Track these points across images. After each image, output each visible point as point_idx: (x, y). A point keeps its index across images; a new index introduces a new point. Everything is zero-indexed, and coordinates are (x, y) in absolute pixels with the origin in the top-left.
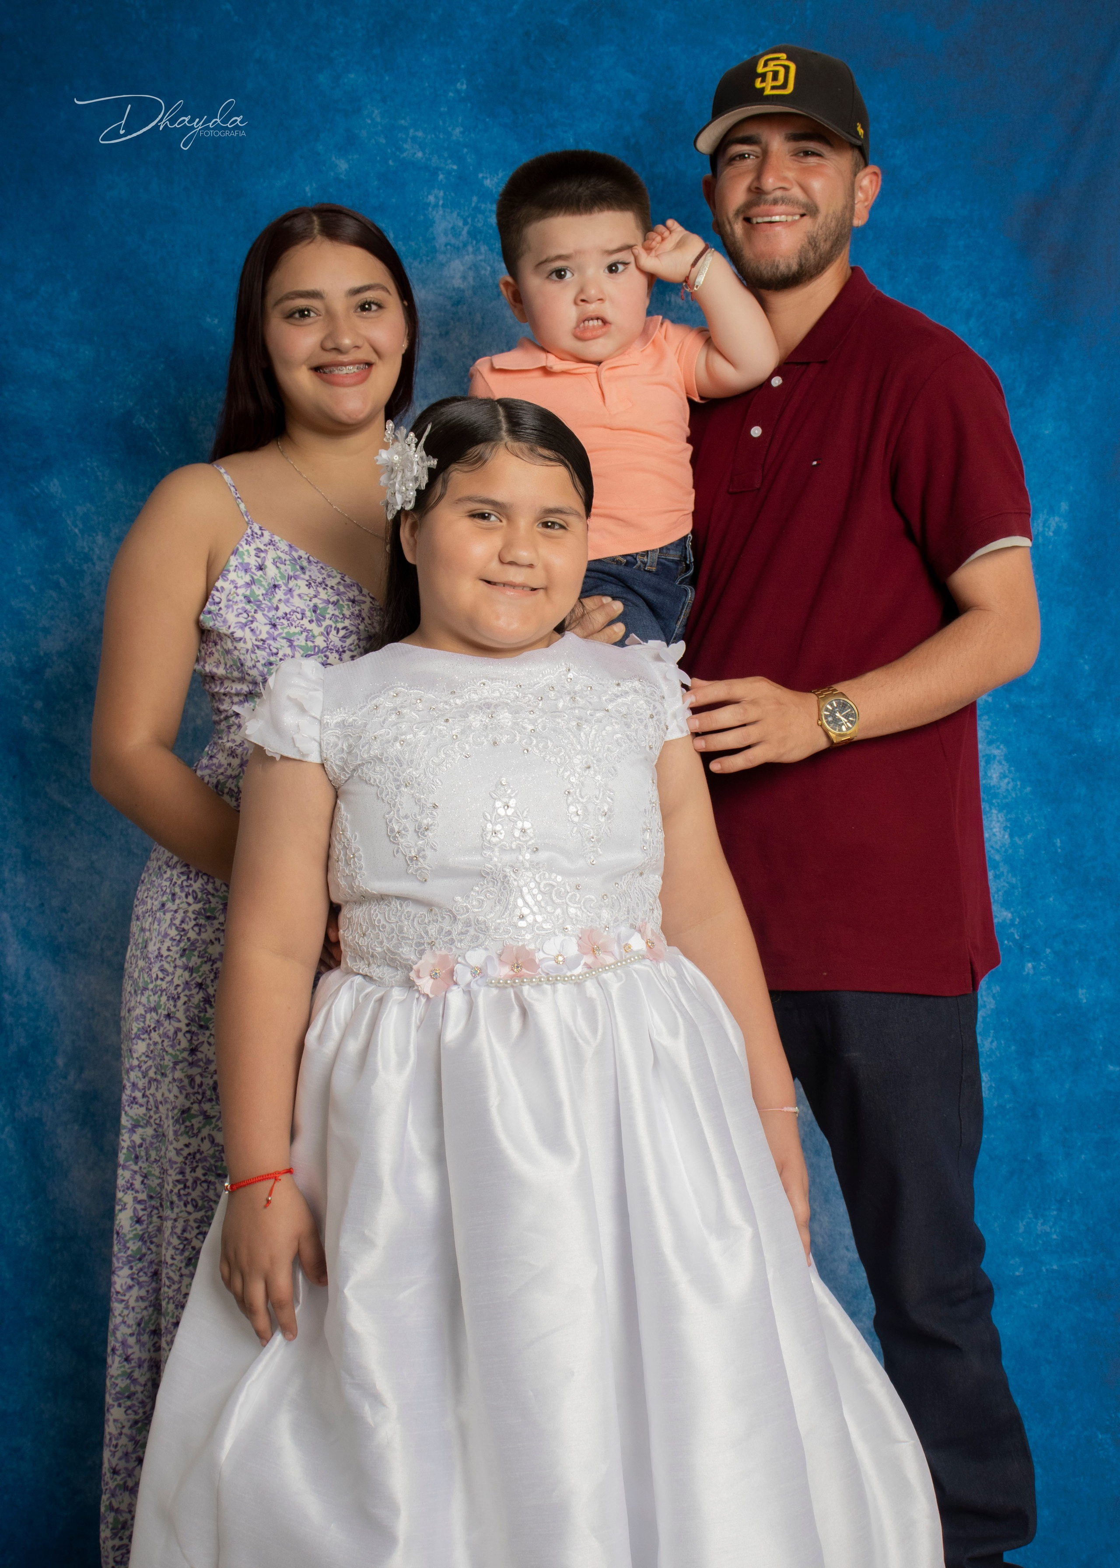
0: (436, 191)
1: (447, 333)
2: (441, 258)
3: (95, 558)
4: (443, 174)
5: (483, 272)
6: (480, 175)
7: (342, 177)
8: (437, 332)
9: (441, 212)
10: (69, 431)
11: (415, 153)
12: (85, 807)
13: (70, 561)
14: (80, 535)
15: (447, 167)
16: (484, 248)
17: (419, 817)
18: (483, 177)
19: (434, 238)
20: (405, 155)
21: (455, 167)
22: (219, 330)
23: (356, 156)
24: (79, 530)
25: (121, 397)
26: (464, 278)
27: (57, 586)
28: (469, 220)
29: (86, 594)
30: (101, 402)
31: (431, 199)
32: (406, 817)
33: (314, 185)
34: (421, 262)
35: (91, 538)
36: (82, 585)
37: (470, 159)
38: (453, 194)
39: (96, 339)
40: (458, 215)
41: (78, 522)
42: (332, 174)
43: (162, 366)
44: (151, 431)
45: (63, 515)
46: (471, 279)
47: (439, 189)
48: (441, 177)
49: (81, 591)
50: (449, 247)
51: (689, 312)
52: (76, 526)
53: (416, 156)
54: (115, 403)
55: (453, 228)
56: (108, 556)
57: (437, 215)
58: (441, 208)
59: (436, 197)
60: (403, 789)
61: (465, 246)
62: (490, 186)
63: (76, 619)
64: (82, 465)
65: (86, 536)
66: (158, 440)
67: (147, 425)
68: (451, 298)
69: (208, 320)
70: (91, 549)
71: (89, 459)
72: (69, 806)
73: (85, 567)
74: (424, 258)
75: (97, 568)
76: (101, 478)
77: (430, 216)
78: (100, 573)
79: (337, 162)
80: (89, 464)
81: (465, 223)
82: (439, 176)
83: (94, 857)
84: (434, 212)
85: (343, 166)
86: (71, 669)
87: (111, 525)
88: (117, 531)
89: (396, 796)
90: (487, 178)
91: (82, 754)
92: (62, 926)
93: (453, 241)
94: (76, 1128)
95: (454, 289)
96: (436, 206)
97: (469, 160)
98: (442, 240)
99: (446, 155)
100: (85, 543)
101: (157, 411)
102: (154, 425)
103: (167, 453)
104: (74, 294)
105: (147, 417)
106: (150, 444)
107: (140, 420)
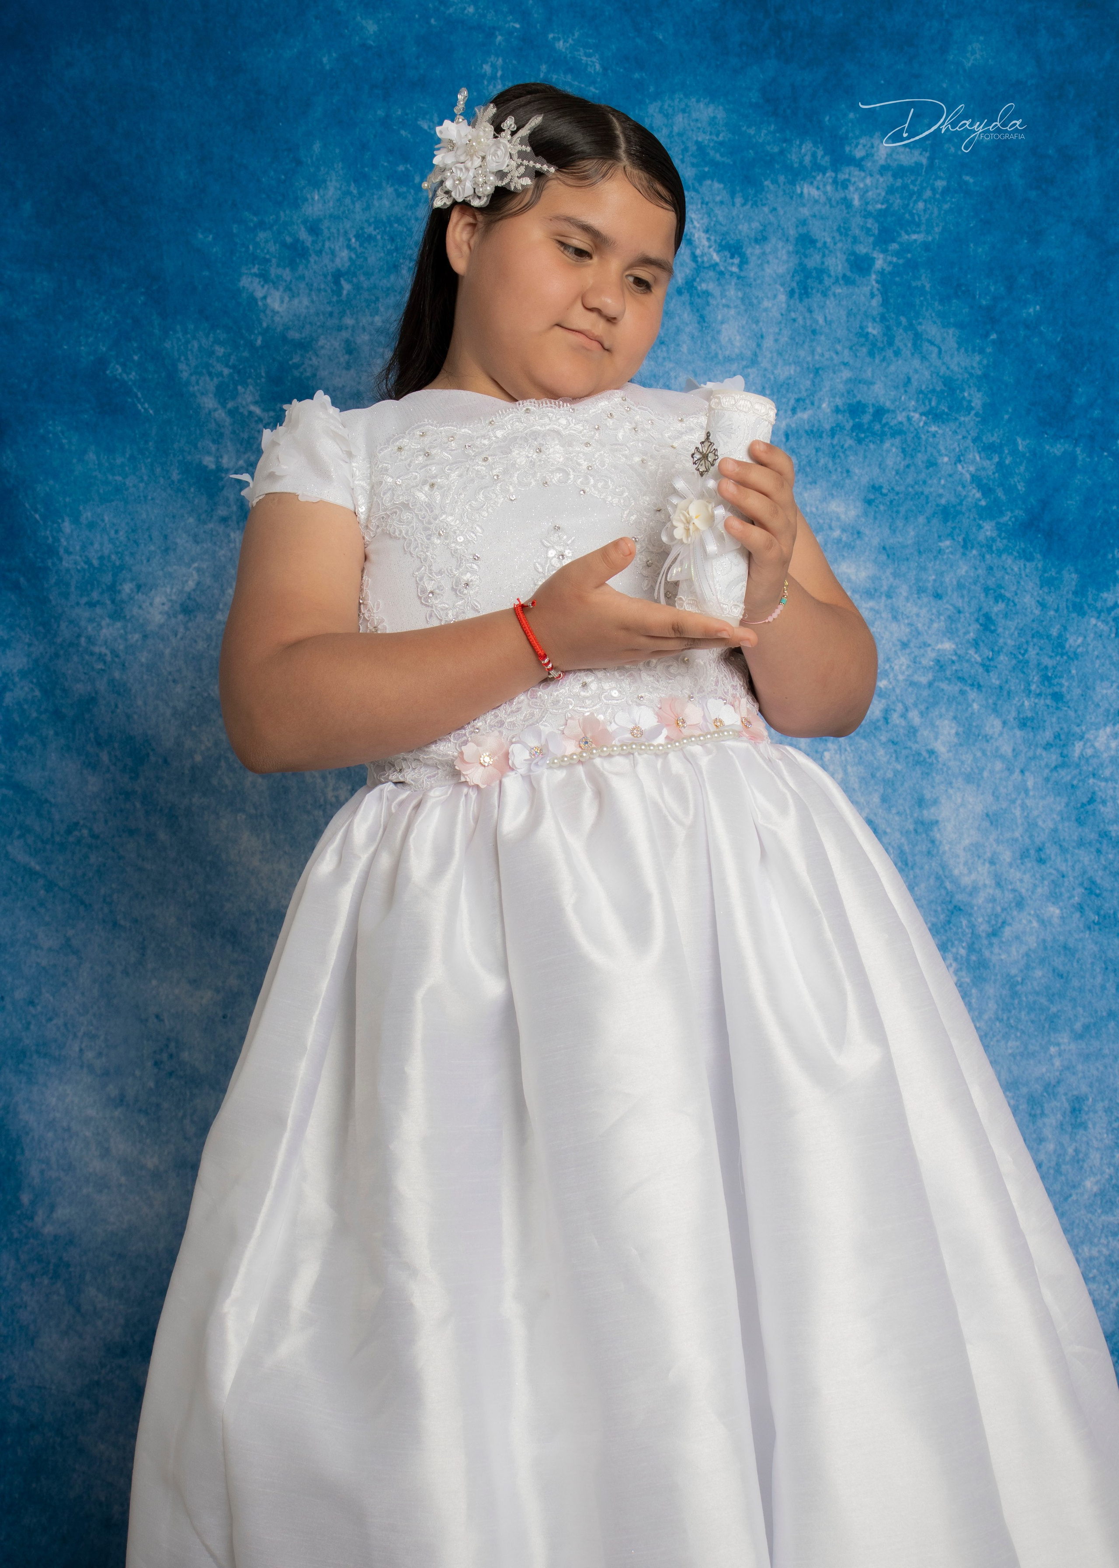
0: (493, 58)
3: (61, 551)
4: (501, 35)
6: (551, 36)
7: (370, 42)
10: (25, 386)
11: (465, 8)
12: (58, 868)
13: (31, 555)
14: (41, 522)
15: (507, 26)
18: (554, 38)
20: (451, 10)
21: (517, 26)
22: (215, 250)
23: (388, 14)
24: (40, 515)
25: (91, 340)
27: (16, 587)
29: (51, 598)
30: (66, 347)
31: (487, 68)
33: (334, 55)
35: (55, 525)
36: (46, 586)
37: (538, 14)
38: (515, 62)
39: (56, 265)
41: (39, 506)
42: (357, 39)
43: (142, 298)
44: (130, 383)
45: (20, 497)
47: (497, 56)
48: (499, 38)
49: (45, 594)
51: (828, 207)
52: (36, 511)
53: (466, 12)
54: (82, 348)
56: (78, 548)
58: (499, 81)
59: (493, 66)
62: (564, 50)
63: (41, 628)
64: (42, 431)
65: (49, 523)
66: (139, 395)
67: (125, 376)
69: (200, 236)
70: (56, 540)
71: (51, 422)
72: (38, 868)
73: (49, 563)
75: (67, 563)
76: (67, 447)
77: (485, 92)
78: (68, 570)
79: (364, 23)
80: (50, 428)
82: (496, 37)
83: (70, 933)
84: (491, 87)
85: (371, 27)
86: (37, 693)
87: (81, 507)
88: (89, 514)
90: (559, 39)
91: (53, 800)
92: (29, 1023)
94: (46, 1281)
96: (493, 78)
97: (536, 16)
99: (505, 9)
100: (48, 532)
101: (136, 358)
102: (133, 375)
103: (151, 412)
104: (27, 207)
105: (124, 365)
106: (129, 400)
107: (116, 369)
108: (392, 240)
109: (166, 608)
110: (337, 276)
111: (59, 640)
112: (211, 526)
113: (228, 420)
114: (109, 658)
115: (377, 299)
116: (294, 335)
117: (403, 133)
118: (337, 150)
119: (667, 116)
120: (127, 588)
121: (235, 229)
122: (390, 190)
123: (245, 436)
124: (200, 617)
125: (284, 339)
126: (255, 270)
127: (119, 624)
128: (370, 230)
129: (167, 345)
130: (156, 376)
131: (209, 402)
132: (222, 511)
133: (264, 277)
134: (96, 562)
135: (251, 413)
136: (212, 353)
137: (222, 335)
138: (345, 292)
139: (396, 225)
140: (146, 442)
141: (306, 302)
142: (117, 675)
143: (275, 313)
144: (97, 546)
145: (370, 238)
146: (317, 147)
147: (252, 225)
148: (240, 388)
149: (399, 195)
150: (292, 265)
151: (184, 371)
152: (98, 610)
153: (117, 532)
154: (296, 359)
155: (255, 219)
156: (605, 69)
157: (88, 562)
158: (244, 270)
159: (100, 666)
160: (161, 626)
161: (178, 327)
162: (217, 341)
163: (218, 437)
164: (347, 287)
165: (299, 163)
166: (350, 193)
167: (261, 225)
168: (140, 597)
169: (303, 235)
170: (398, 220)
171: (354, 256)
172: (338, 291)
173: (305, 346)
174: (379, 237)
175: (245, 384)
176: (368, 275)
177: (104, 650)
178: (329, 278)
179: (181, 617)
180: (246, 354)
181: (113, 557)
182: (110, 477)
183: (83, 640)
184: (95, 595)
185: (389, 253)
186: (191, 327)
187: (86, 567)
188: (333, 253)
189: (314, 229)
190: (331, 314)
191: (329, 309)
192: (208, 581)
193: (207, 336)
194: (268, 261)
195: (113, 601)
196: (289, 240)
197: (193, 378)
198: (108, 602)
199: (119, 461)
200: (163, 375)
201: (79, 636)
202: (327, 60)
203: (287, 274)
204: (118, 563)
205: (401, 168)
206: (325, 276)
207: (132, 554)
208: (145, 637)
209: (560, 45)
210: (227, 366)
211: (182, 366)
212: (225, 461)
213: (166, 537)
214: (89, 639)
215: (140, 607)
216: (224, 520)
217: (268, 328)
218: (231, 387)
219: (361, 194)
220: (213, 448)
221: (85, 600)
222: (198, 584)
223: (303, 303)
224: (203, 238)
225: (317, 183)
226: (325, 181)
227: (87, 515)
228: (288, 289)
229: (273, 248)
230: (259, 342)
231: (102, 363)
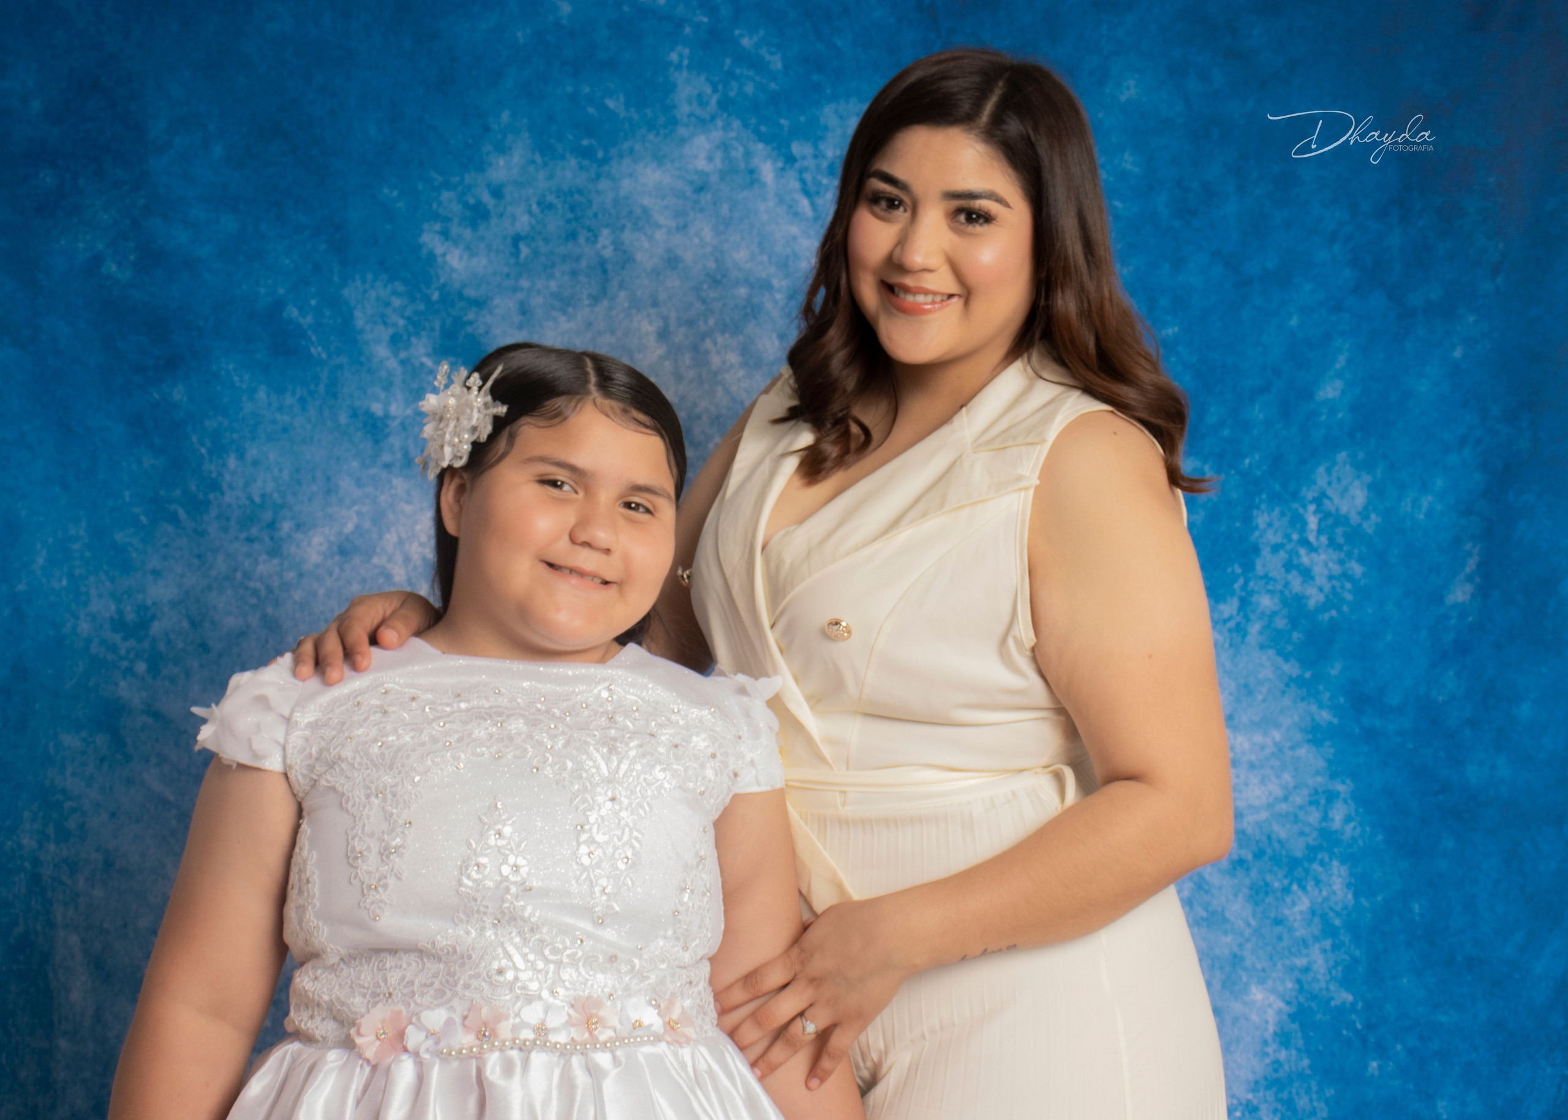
0: (680, 48)
1: (685, 226)
2: (682, 131)
3: (225, 486)
4: (691, 27)
5: (733, 153)
6: (737, 32)
7: (564, 22)
8: (672, 224)
9: (685, 74)
10: (201, 323)
13: (193, 488)
14: (207, 457)
15: (696, 19)
16: (736, 124)
17: (386, 837)
18: (740, 35)
19: (674, 107)
21: (705, 20)
22: (399, 205)
24: (206, 450)
25: (270, 282)
26: (710, 159)
27: (174, 518)
28: (720, 87)
29: (210, 531)
30: (245, 287)
31: (674, 57)
32: (372, 835)
33: (529, 31)
34: (657, 134)
35: (220, 460)
36: (206, 519)
37: (726, 10)
38: (701, 53)
39: (242, 207)
40: (707, 79)
41: (206, 441)
42: (552, 18)
43: (324, 246)
44: (306, 327)
45: (188, 430)
46: (718, 162)
47: (685, 46)
48: (688, 30)
49: (204, 527)
50: (693, 119)
52: (203, 445)
54: (261, 289)
55: (700, 96)
56: (241, 484)
57: (680, 77)
58: (685, 70)
59: (681, 56)
60: (373, 799)
61: (713, 118)
62: (749, 47)
63: (195, 561)
64: (214, 368)
65: (215, 459)
66: (314, 338)
67: (301, 320)
68: (691, 182)
69: (386, 191)
70: (220, 474)
71: (224, 360)
72: (171, 798)
73: (211, 496)
74: (662, 131)
75: (229, 498)
76: (238, 384)
77: (671, 78)
78: (229, 505)
80: (223, 365)
81: (715, 90)
82: (685, 29)
84: (677, 74)
85: (566, 8)
86: (185, 624)
87: (247, 445)
88: (255, 452)
89: (364, 807)
90: (745, 36)
93: (699, 112)
95: (697, 172)
96: (679, 67)
97: (724, 12)
98: (684, 109)
100: (213, 467)
101: (313, 302)
102: (309, 319)
103: (324, 356)
104: (218, 150)
105: (301, 309)
106: (303, 343)
107: (292, 312)
108: (572, 209)
109: (324, 548)
110: (517, 240)
111: (214, 573)
112: (373, 471)
113: (399, 370)
114: (263, 593)
115: (553, 265)
116: (470, 292)
117: (591, 110)
118: (525, 121)
119: (841, 117)
120: (286, 526)
121: (420, 186)
122: (573, 162)
123: (415, 386)
124: (357, 560)
125: (461, 296)
126: (437, 227)
127: (276, 561)
128: (551, 198)
129: (346, 292)
130: (331, 322)
131: (382, 351)
132: (386, 457)
133: (445, 234)
134: (257, 499)
135: (422, 365)
136: (388, 304)
137: (400, 287)
138: (523, 256)
139: (577, 196)
140: (317, 385)
141: (484, 261)
142: (270, 610)
143: (453, 270)
144: (259, 483)
145: (550, 206)
146: (505, 116)
147: (436, 184)
148: (414, 340)
149: (581, 167)
150: (474, 225)
151: (360, 320)
152: (257, 546)
153: (281, 470)
154: (470, 316)
155: (441, 179)
156: (786, 67)
157: (250, 498)
158: (426, 226)
159: (254, 601)
160: (317, 566)
161: (358, 277)
162: (395, 293)
163: (388, 386)
164: (525, 251)
165: (487, 128)
166: (533, 162)
167: (447, 185)
168: (298, 536)
169: (487, 198)
170: (580, 192)
171: (534, 222)
172: (516, 253)
173: (479, 304)
174: (559, 206)
175: (418, 335)
176: (547, 241)
177: (258, 585)
178: (509, 241)
179: (337, 558)
180: (422, 307)
181: (276, 495)
182: (278, 417)
183: (239, 575)
184: (255, 531)
185: (569, 221)
186: (370, 276)
187: (247, 503)
188: (514, 218)
189: (497, 192)
190: (508, 276)
191: (506, 270)
192: (367, 525)
193: (385, 286)
194: (448, 220)
195: (272, 538)
196: (472, 201)
197: (368, 327)
198: (267, 539)
199: (289, 400)
200: (339, 321)
201: (235, 570)
202: (521, 35)
203: (467, 233)
204: (279, 501)
205: (585, 142)
206: (505, 238)
207: (294, 494)
208: (301, 575)
209: (746, 42)
210: (402, 317)
211: (358, 314)
212: (394, 409)
213: (328, 479)
214: (247, 575)
215: (298, 546)
216: (388, 466)
217: (444, 286)
218: (405, 337)
219: (545, 164)
220: (382, 395)
221: (243, 535)
222: (358, 527)
223: (481, 263)
224: (388, 192)
225: (502, 149)
226: (510, 148)
227: (252, 452)
228: (468, 248)
229: (456, 208)
230: (435, 296)
231: (279, 305)
